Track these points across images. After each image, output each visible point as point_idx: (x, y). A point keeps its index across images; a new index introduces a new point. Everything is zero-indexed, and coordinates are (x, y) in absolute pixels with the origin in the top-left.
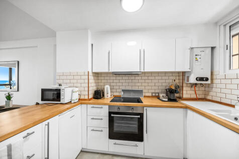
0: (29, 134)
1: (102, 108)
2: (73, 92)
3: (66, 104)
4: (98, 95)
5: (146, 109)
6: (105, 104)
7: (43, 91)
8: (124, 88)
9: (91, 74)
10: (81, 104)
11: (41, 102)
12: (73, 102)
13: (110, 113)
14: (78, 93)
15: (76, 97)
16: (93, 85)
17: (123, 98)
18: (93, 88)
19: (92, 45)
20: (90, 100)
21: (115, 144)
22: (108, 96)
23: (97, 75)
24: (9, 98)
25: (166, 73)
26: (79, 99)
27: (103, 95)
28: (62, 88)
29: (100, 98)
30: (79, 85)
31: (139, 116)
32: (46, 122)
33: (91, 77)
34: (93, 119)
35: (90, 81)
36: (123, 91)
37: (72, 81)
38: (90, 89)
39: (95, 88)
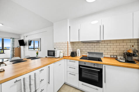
0: (42, 70)
1: (75, 62)
2: (60, 52)
3: (57, 58)
4: (73, 54)
5: (105, 66)
6: (77, 60)
7: (48, 51)
8: (89, 51)
9: (69, 43)
10: (64, 59)
11: (47, 56)
12: (60, 57)
13: (80, 66)
14: (62, 53)
15: (62, 55)
16: (71, 49)
17: (88, 57)
18: (70, 51)
19: (70, 27)
20: (69, 57)
21: (82, 84)
22: (79, 55)
23: (72, 43)
24: (37, 54)
25: (123, 40)
26: (63, 56)
27: (76, 55)
28: (55, 50)
29: (74, 56)
30: (63, 49)
31: (99, 70)
32: (48, 66)
33: (69, 45)
34: (70, 67)
35: (69, 47)
36: (88, 53)
37: (60, 47)
38: (69, 51)
39: (72, 51)
